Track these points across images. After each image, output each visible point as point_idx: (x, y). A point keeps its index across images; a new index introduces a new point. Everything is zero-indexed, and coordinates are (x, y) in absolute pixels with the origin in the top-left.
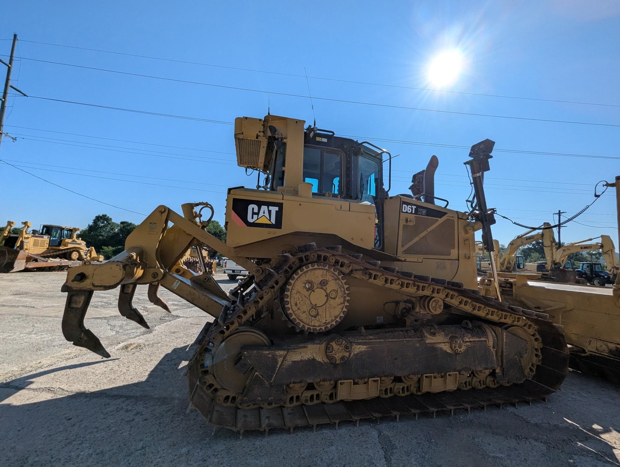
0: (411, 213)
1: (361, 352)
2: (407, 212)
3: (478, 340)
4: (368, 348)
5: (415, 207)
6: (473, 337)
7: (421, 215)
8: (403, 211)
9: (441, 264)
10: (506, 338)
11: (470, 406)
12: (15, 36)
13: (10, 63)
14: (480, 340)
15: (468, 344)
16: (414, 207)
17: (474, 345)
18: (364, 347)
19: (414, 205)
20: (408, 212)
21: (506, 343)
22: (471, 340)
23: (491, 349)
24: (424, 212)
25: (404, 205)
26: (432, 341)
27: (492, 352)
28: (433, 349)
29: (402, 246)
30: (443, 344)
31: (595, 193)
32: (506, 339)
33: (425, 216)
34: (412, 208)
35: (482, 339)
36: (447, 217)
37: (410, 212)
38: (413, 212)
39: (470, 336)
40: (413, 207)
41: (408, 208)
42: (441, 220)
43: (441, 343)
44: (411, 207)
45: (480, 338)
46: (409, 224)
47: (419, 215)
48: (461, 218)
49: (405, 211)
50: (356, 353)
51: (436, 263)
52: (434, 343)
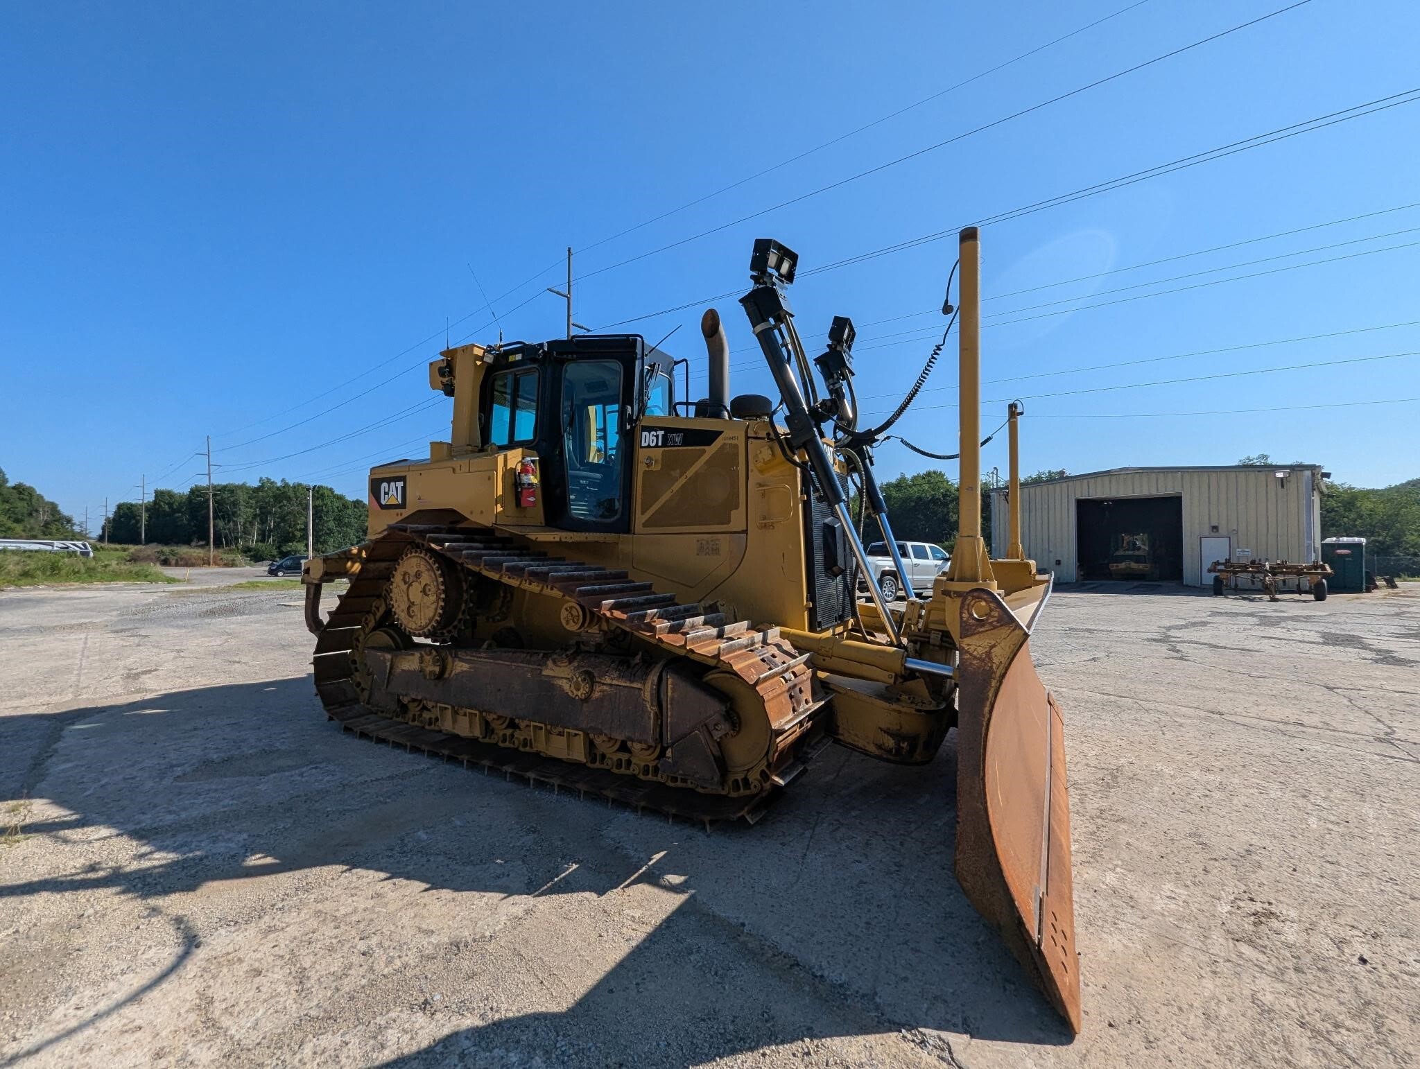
0: (657, 446)
1: (463, 672)
2: (649, 446)
3: (628, 684)
4: (470, 668)
5: (663, 432)
6: (620, 677)
7: (674, 446)
8: (643, 444)
9: (707, 542)
10: (674, 690)
11: (558, 782)
12: (569, 249)
13: (569, 293)
14: (632, 685)
15: (605, 688)
16: (661, 433)
17: (616, 693)
18: (467, 665)
19: (661, 429)
20: (652, 445)
21: (672, 699)
22: (614, 682)
23: (648, 706)
24: (678, 438)
25: (644, 433)
26: (551, 673)
27: (648, 711)
28: (548, 686)
29: (643, 513)
30: (565, 681)
31: (947, 301)
32: (673, 692)
33: (681, 446)
34: (657, 436)
35: (635, 685)
36: (724, 439)
37: (654, 444)
38: (660, 444)
39: (616, 674)
40: (658, 433)
41: (652, 438)
42: (711, 450)
43: (562, 678)
44: (655, 434)
45: (632, 682)
46: (653, 468)
47: (671, 446)
48: (753, 435)
49: (646, 444)
50: (457, 671)
51: (698, 541)
52: (554, 677)
